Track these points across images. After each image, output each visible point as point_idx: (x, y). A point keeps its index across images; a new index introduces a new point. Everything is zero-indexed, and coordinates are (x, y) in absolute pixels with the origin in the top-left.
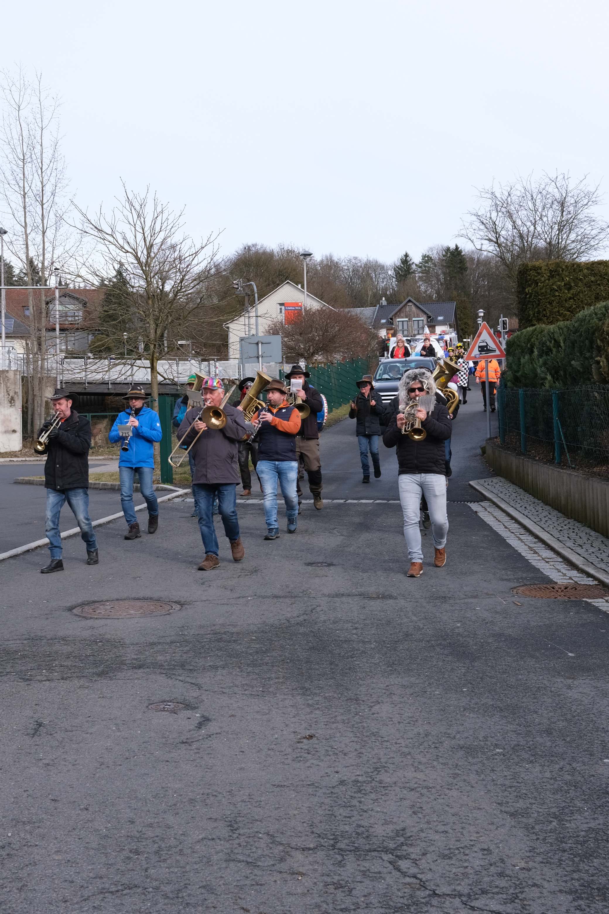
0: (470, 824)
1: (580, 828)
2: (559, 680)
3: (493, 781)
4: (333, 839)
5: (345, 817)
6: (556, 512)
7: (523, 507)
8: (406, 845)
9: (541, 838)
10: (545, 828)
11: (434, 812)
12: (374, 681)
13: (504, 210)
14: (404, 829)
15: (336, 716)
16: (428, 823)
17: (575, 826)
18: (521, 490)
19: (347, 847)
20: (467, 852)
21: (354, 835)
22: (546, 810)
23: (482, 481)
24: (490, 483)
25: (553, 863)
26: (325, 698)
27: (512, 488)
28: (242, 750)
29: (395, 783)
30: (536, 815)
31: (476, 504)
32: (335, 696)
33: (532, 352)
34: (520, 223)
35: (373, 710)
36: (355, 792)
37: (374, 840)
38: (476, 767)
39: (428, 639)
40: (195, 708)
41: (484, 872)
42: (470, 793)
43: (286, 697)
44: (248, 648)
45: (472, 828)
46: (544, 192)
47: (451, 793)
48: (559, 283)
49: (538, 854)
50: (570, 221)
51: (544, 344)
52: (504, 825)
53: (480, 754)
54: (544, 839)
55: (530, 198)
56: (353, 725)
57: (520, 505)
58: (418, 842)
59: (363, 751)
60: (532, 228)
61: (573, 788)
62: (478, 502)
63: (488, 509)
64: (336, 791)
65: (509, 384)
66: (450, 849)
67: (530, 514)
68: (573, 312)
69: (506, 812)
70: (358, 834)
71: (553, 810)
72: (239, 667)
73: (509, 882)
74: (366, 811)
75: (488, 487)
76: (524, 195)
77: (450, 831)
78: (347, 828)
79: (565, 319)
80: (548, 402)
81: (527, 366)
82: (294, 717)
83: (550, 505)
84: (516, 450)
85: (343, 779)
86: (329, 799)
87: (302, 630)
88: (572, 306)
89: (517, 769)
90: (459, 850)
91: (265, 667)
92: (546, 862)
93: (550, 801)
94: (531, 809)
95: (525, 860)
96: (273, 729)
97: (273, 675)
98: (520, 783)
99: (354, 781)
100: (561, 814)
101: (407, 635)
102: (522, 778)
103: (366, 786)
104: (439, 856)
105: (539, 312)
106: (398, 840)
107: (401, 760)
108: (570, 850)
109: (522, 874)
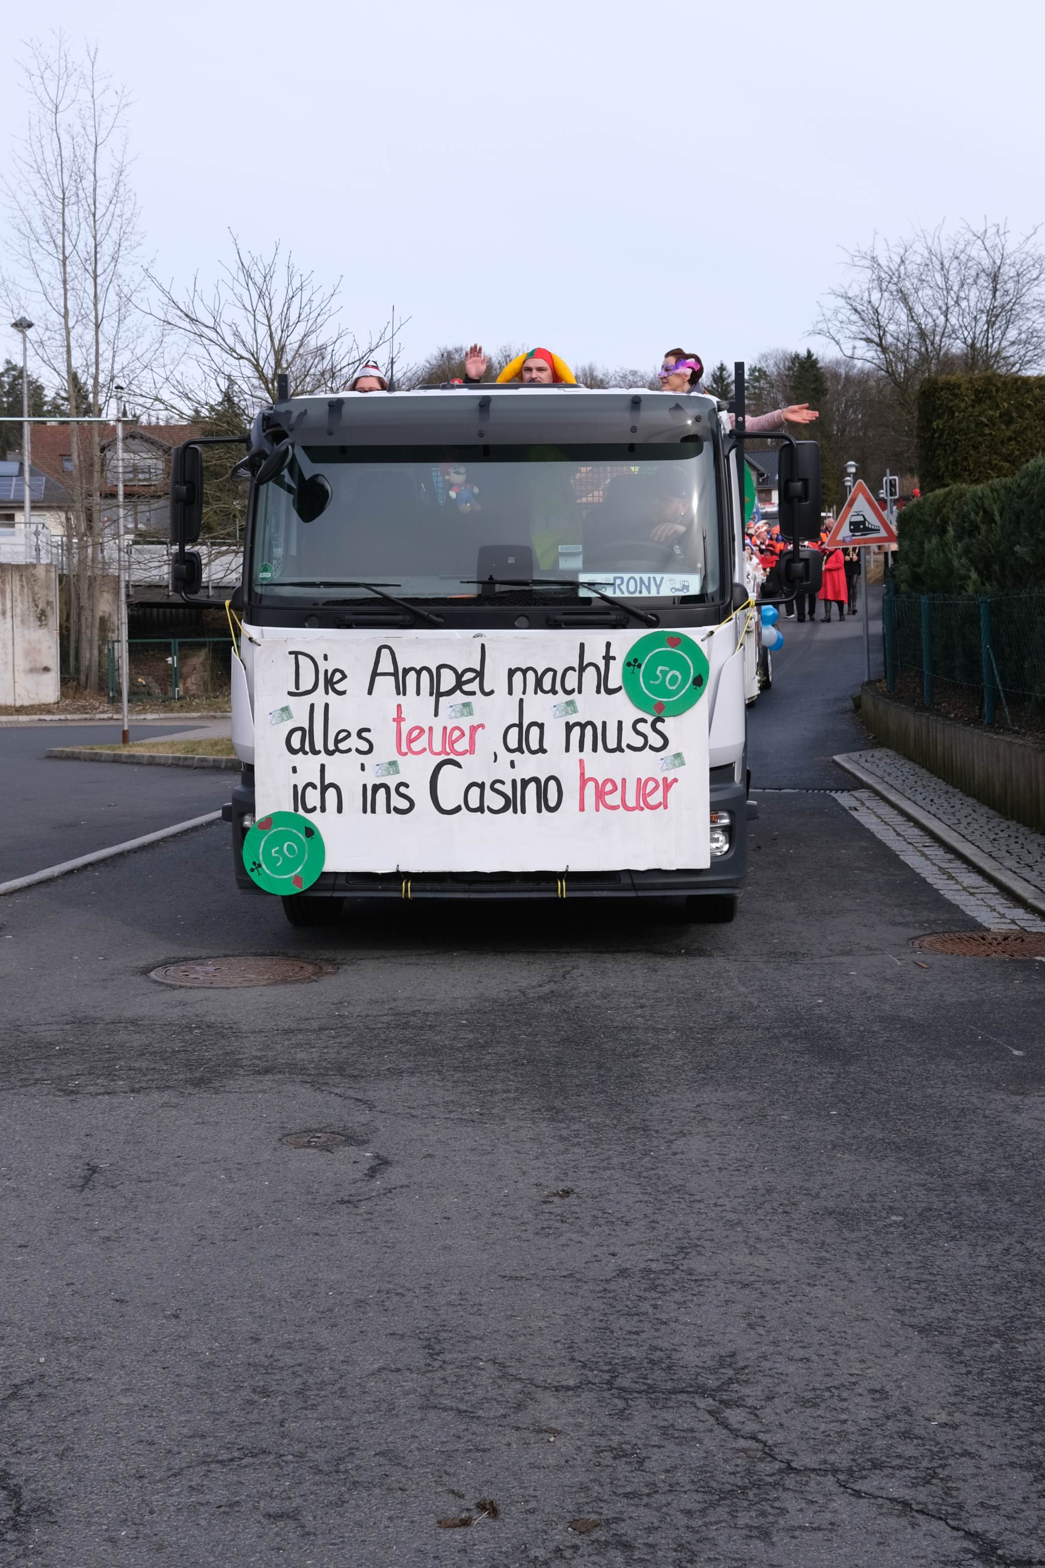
0: (848, 1346)
2: (997, 1097)
3: (888, 1271)
4: (609, 1371)
5: (630, 1332)
6: (984, 809)
7: (928, 800)
8: (738, 1382)
9: (975, 1371)
10: (981, 1354)
11: (786, 1324)
12: (675, 1096)
13: (893, 288)
14: (733, 1355)
15: (609, 1158)
16: (775, 1343)
17: (1033, 1351)
18: (924, 770)
19: (633, 1385)
20: (845, 1395)
21: (646, 1365)
22: (982, 1323)
23: (855, 755)
24: (869, 759)
25: (998, 1416)
26: (590, 1126)
27: (908, 767)
28: (447, 1215)
29: (716, 1274)
30: (964, 1331)
31: (845, 794)
32: (608, 1122)
33: (944, 531)
34: (921, 311)
35: (674, 1147)
36: (645, 1290)
37: (681, 1373)
38: (856, 1248)
39: (767, 1025)
40: (364, 1142)
41: (876, 1431)
42: (847, 1292)
43: (521, 1124)
44: (454, 1039)
45: (853, 1354)
46: (963, 258)
47: (813, 1292)
48: (991, 412)
49: (969, 1399)
50: (1007, 308)
51: (965, 517)
52: (908, 1348)
53: (862, 1225)
54: (981, 1373)
55: (939, 267)
56: (640, 1173)
57: (922, 797)
58: (759, 1377)
59: (658, 1217)
60: (942, 319)
61: (1028, 1284)
62: (849, 791)
63: (867, 804)
64: (612, 1288)
65: (903, 587)
66: (814, 1389)
67: (940, 811)
68: (1014, 461)
69: (912, 1326)
70: (652, 1362)
71: (993, 1323)
72: (440, 1072)
73: (921, 1449)
74: (665, 1323)
75: (867, 765)
76: (928, 261)
77: (815, 1358)
78: (633, 1352)
79: (1000, 473)
80: (973, 619)
81: (935, 557)
82: (537, 1158)
83: (974, 796)
84: (914, 701)
85: (624, 1266)
86: (601, 1300)
87: (547, 1008)
88: (1013, 452)
89: (930, 1251)
90: (831, 1391)
91: (484, 1072)
92: (985, 1414)
93: (989, 1306)
94: (956, 1320)
95: (947, 1409)
96: (500, 1178)
97: (498, 1087)
98: (935, 1275)
99: (645, 1270)
100: (1009, 1329)
101: (731, 1018)
102: (938, 1266)
103: (665, 1280)
104: (796, 1402)
105: (955, 463)
106: (723, 1374)
107: (724, 1234)
108: (1027, 1392)
109: (944, 1435)
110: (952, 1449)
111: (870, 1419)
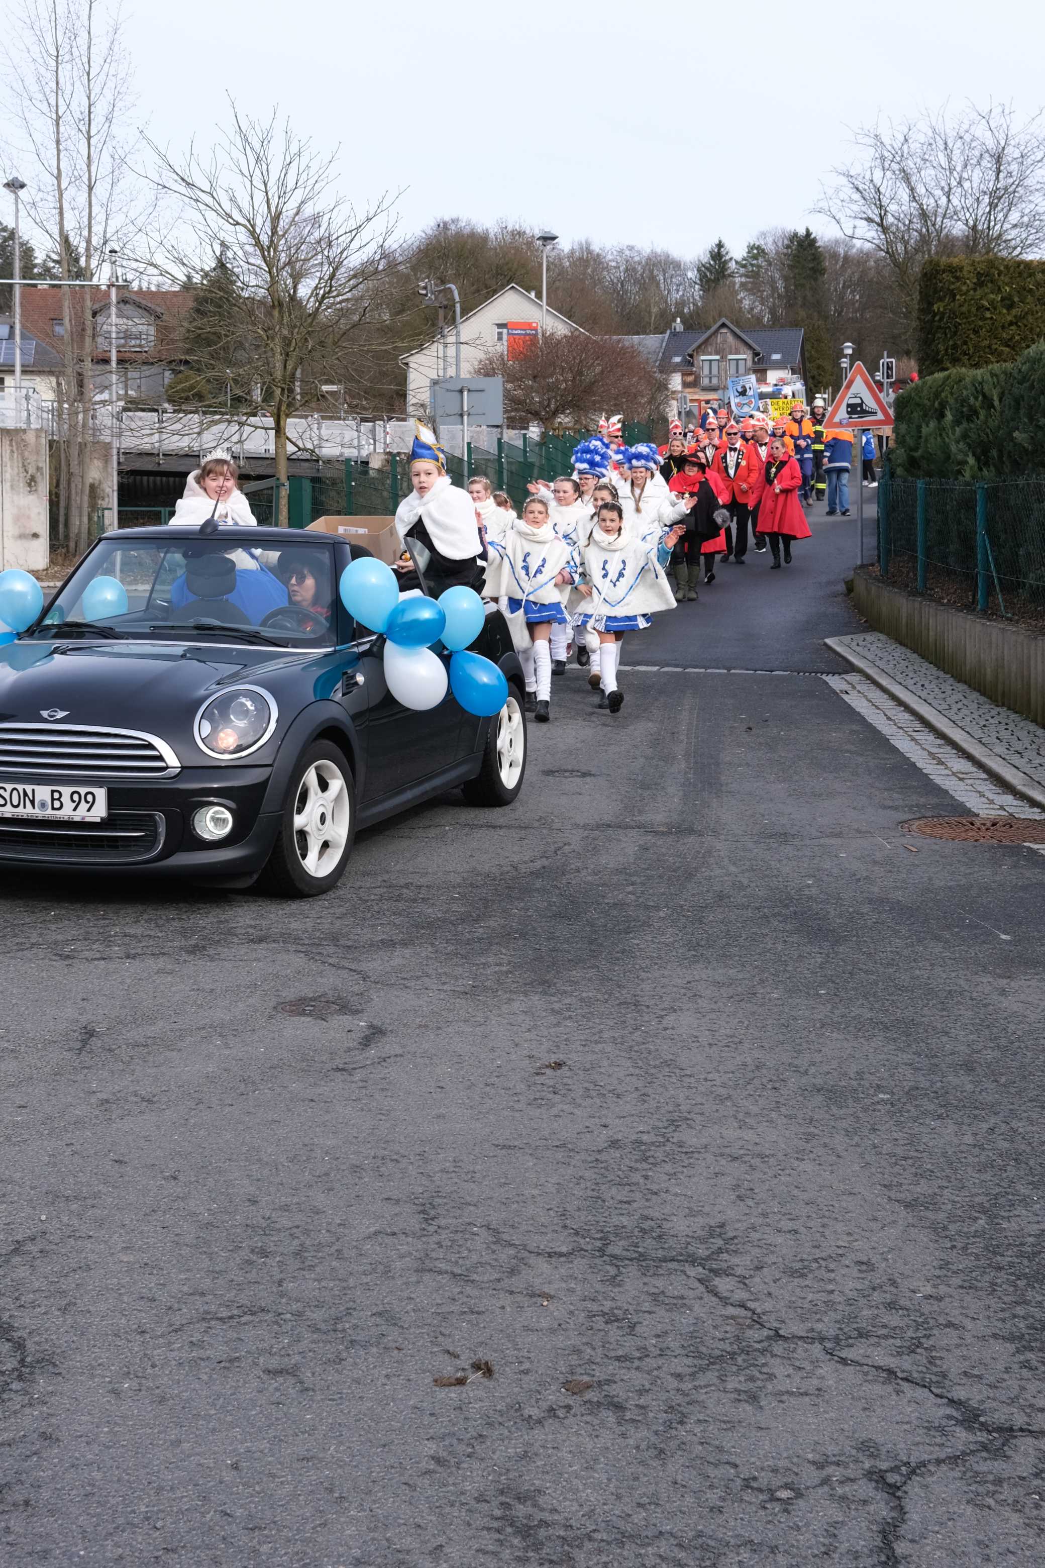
0: (836, 1219)
1: (1026, 1230)
2: (985, 980)
3: (875, 1147)
4: (601, 1239)
5: (621, 1202)
6: (975, 695)
7: (919, 685)
8: (727, 1252)
9: (959, 1245)
10: (965, 1229)
11: (775, 1197)
12: (666, 973)
13: (895, 167)
14: (722, 1226)
15: (601, 1032)
16: (765, 1215)
17: (1017, 1228)
18: (915, 655)
19: (625, 1253)
20: (832, 1266)
21: (636, 1233)
22: (967, 1199)
23: (847, 639)
24: (861, 643)
25: (981, 1289)
26: (582, 1000)
27: (899, 652)
28: (441, 1084)
29: (706, 1147)
30: (950, 1207)
31: (837, 677)
32: (599, 996)
33: (942, 415)
34: (923, 191)
35: (665, 1023)
36: (636, 1161)
37: (671, 1242)
38: (844, 1124)
39: (757, 905)
40: (358, 1012)
41: (862, 1302)
42: (835, 1167)
43: (514, 997)
44: (447, 911)
45: (840, 1227)
46: (967, 137)
47: (802, 1166)
48: (992, 296)
49: (954, 1272)
50: (1011, 190)
51: (963, 401)
52: (895, 1222)
53: (850, 1103)
54: (965, 1248)
55: (942, 147)
56: (631, 1047)
57: (913, 681)
58: (748, 1247)
59: (650, 1091)
60: (944, 200)
61: (1012, 1163)
62: (840, 674)
63: (858, 687)
64: (603, 1159)
65: (899, 471)
66: (802, 1260)
67: (931, 697)
68: (1015, 347)
69: (898, 1201)
70: (643, 1231)
71: (977, 1199)
72: (433, 945)
73: (906, 1319)
74: (656, 1193)
75: (858, 649)
76: (932, 141)
77: (802, 1230)
78: (625, 1220)
79: (1000, 358)
80: (968, 504)
81: (932, 440)
82: (529, 1030)
83: (965, 682)
84: (907, 586)
85: (616, 1137)
86: (593, 1170)
87: (539, 883)
88: (1013, 337)
89: (916, 1129)
90: (818, 1263)
91: (476, 945)
92: (969, 1287)
93: (974, 1183)
94: (941, 1196)
95: (931, 1282)
96: (493, 1050)
97: (491, 960)
98: (921, 1152)
99: (636, 1141)
100: (993, 1206)
101: (721, 897)
102: (924, 1143)
103: (656, 1151)
104: (784, 1272)
105: (955, 347)
106: (713, 1243)
107: (715, 1108)
108: (1010, 1267)
109: (928, 1306)
110: (937, 1320)
111: (857, 1290)
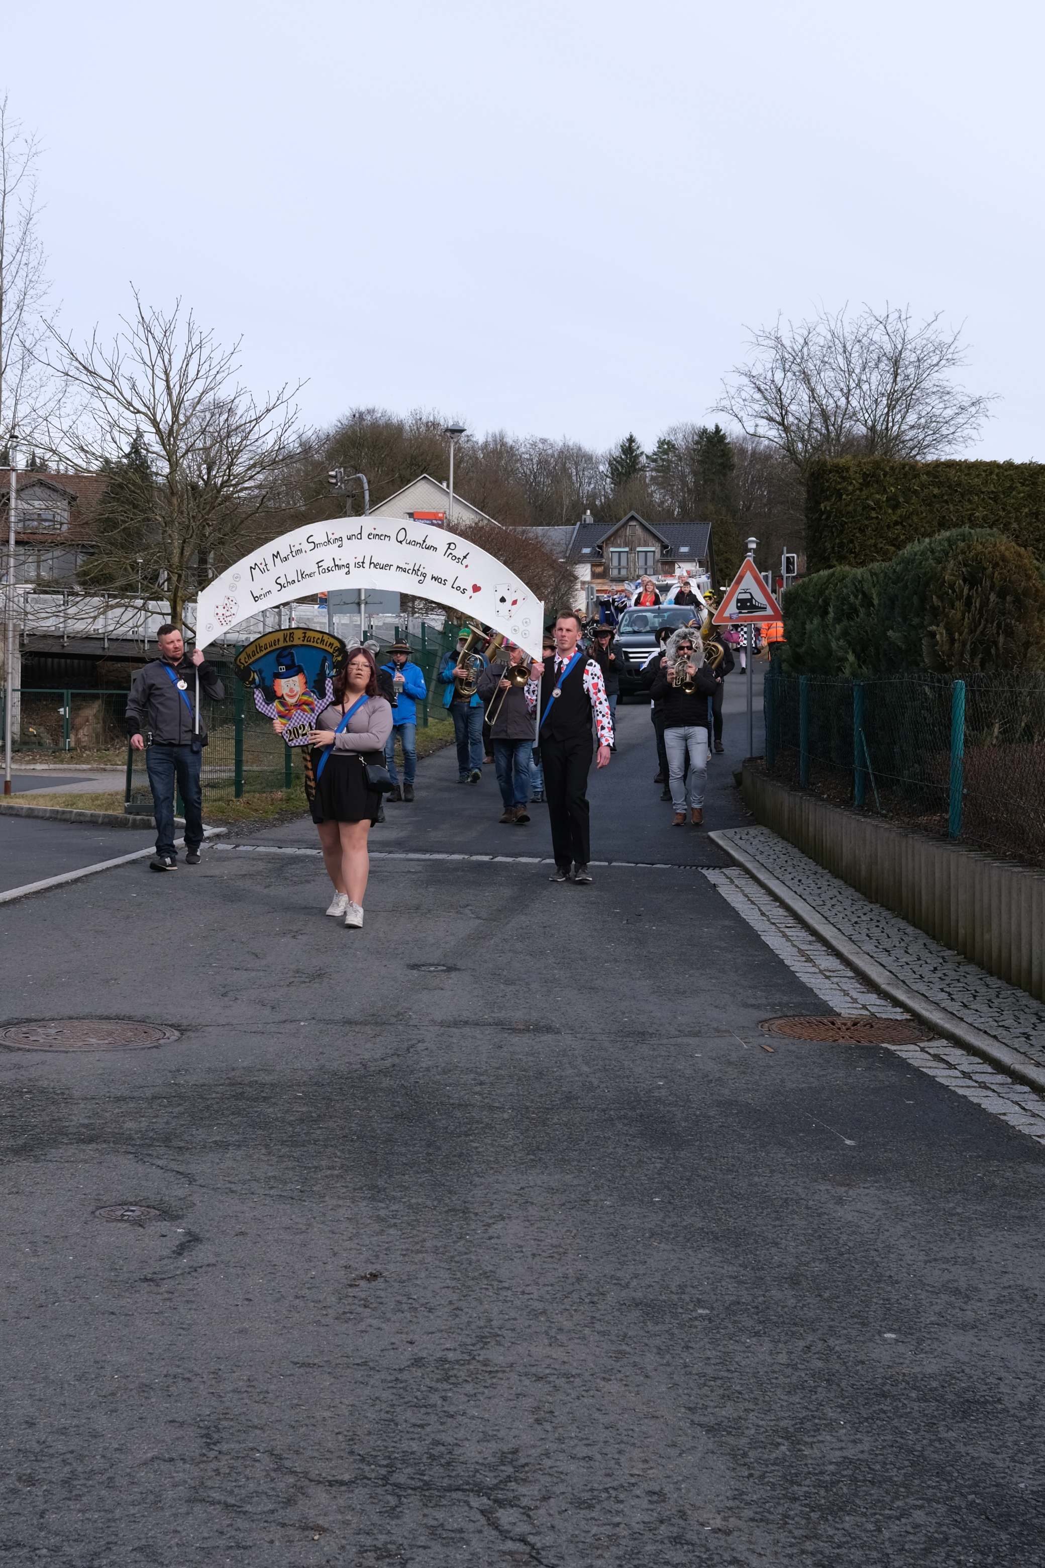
0: (634, 1445)
1: (828, 1457)
2: (823, 1188)
3: (686, 1367)
4: (386, 1466)
5: (414, 1425)
6: (850, 891)
7: (796, 880)
8: (516, 1480)
9: (757, 1474)
10: (766, 1456)
11: (574, 1420)
12: (501, 1178)
13: (795, 368)
14: (515, 1452)
15: (424, 1240)
16: (561, 1440)
17: (819, 1455)
18: (795, 850)
19: (409, 1481)
20: (622, 1496)
21: (425, 1460)
22: (772, 1423)
23: (730, 832)
24: (744, 837)
25: (773, 1522)
26: (410, 1206)
27: (781, 846)
28: (249, 1296)
29: (511, 1365)
30: (753, 1431)
31: (716, 871)
32: (428, 1203)
33: (826, 613)
34: (823, 392)
35: (491, 1231)
36: (437, 1381)
37: (460, 1470)
38: (658, 1341)
39: (604, 1107)
40: (177, 1218)
41: (648, 1535)
42: (641, 1388)
43: (341, 1202)
44: (287, 1112)
45: (637, 1454)
46: (865, 341)
47: (607, 1387)
48: (878, 496)
49: (746, 1504)
50: (908, 392)
51: (844, 599)
52: (694, 1448)
53: (667, 1318)
54: (762, 1477)
55: (841, 350)
56: (452, 1257)
57: (790, 876)
58: (538, 1475)
59: (463, 1304)
60: (843, 401)
61: (824, 1384)
62: (719, 868)
63: (737, 882)
64: (404, 1378)
65: (785, 666)
66: (592, 1490)
67: (807, 892)
68: (899, 545)
69: (700, 1425)
70: (432, 1457)
71: (783, 1424)
72: (266, 1146)
73: (690, 1555)
74: (452, 1416)
75: (741, 843)
76: (831, 344)
77: (598, 1457)
78: (414, 1445)
79: (886, 557)
80: (846, 701)
81: (816, 637)
82: (350, 1239)
83: (841, 878)
84: (790, 780)
85: (420, 1355)
86: (390, 1391)
87: (386, 1083)
88: (898, 536)
89: (731, 1347)
90: (608, 1492)
91: (311, 1148)
92: (760, 1519)
93: (782, 1406)
94: (745, 1420)
95: (722, 1514)
96: (309, 1259)
97: (323, 1163)
98: (733, 1372)
99: (440, 1359)
100: (798, 1430)
101: (568, 1098)
102: (737, 1362)
103: (459, 1370)
104: (571, 1503)
105: (841, 545)
106: (502, 1471)
107: (527, 1323)
108: (806, 1497)
109: (715, 1541)
110: (721, 1556)
111: (644, 1522)
